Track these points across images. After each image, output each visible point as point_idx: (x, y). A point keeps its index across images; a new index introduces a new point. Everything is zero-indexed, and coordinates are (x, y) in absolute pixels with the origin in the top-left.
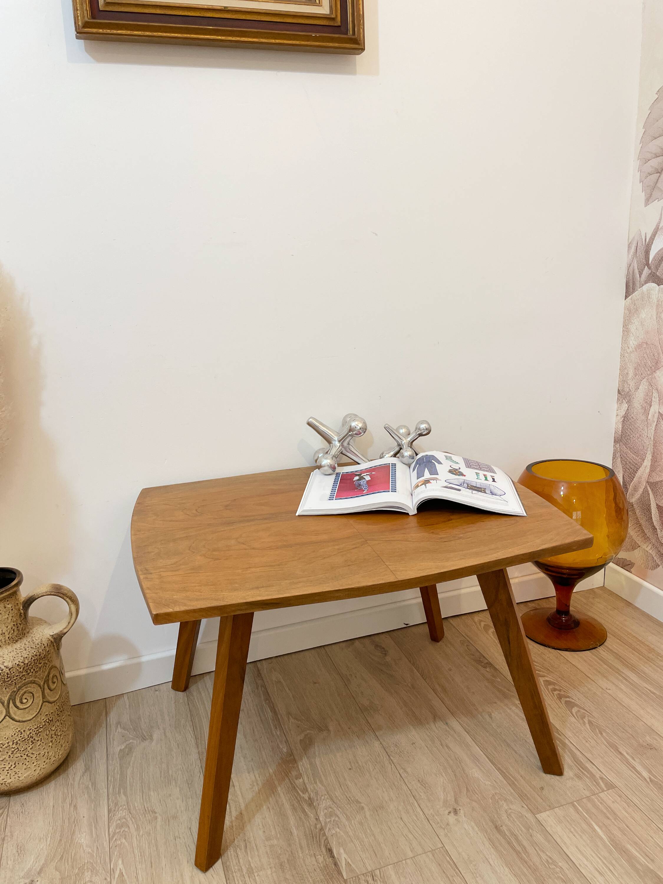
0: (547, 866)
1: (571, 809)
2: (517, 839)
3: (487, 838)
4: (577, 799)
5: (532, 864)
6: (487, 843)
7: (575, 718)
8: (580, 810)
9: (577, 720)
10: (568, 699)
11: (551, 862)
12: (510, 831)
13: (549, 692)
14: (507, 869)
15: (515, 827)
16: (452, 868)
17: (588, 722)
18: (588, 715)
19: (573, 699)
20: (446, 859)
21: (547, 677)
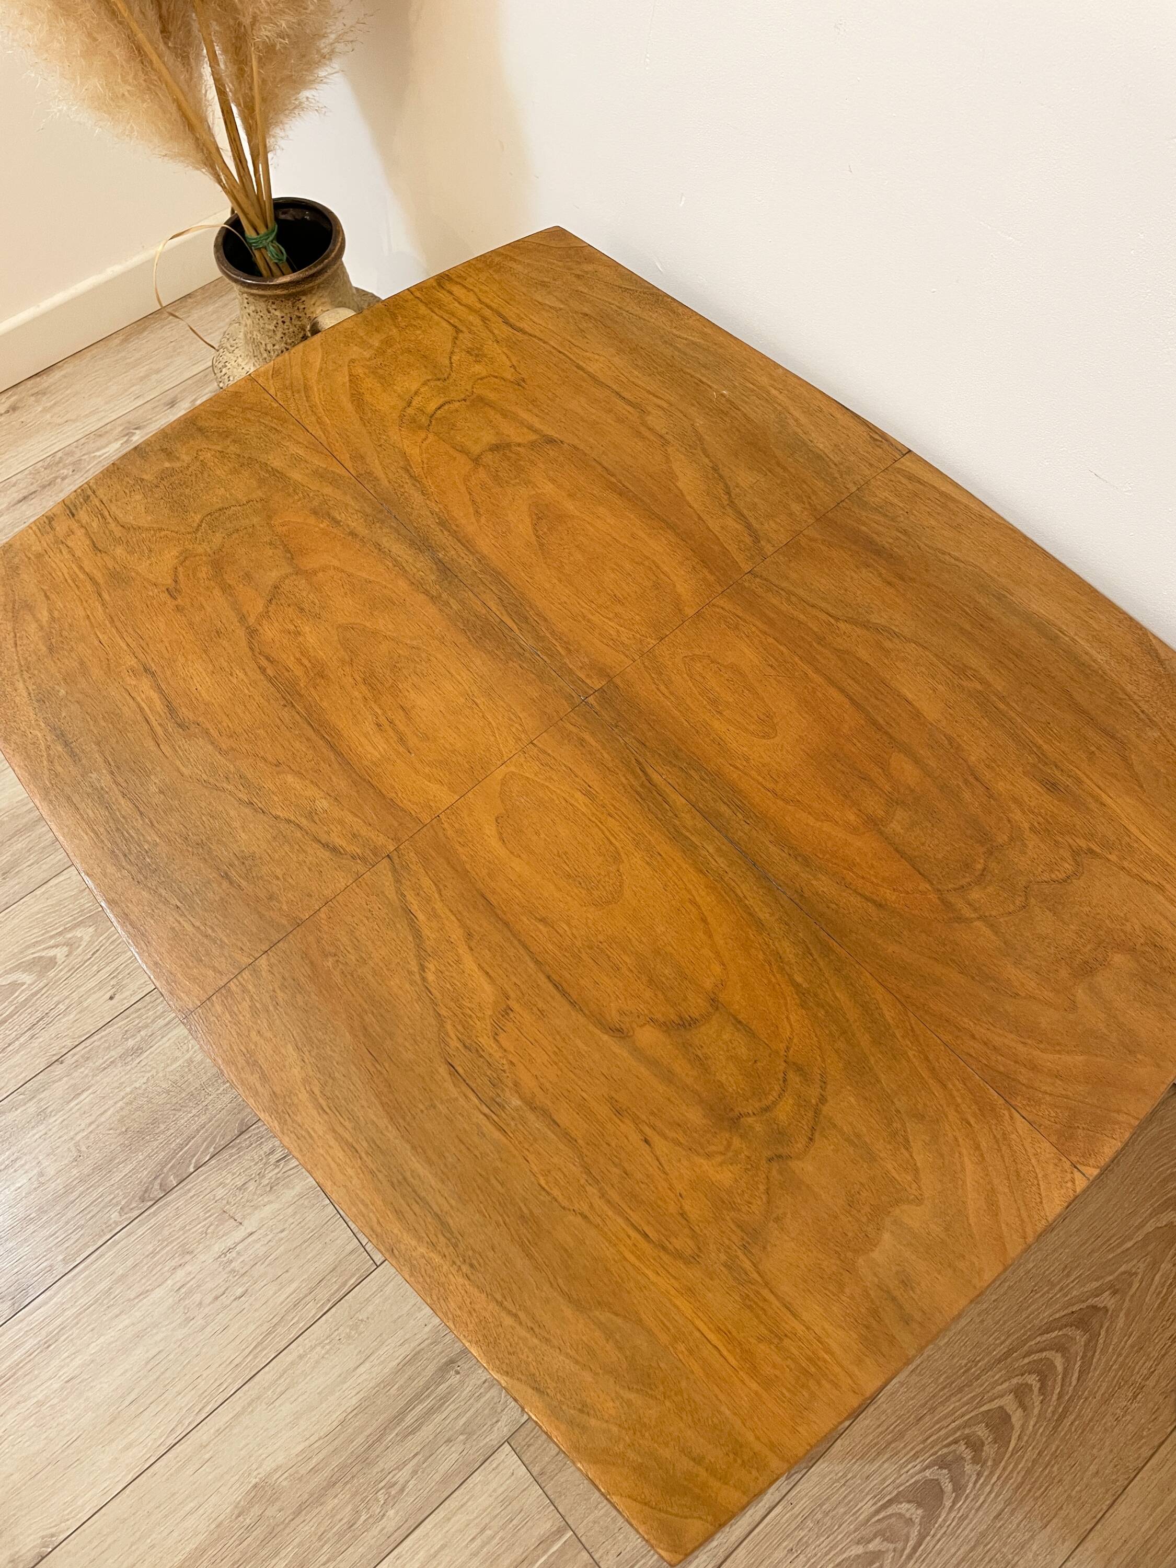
0: (382, 1484)
1: (548, 1525)
2: (431, 1412)
3: (422, 1346)
4: (583, 1539)
5: (377, 1453)
6: (406, 1350)
7: (877, 1512)
8: (550, 1546)
9: (868, 1521)
10: (948, 1487)
11: (393, 1493)
12: (449, 1393)
13: (958, 1428)
14: (354, 1401)
15: (462, 1403)
16: (333, 1294)
17: (871, 1552)
18: (904, 1550)
19: (954, 1503)
20: (350, 1278)
21: (1027, 1417)
